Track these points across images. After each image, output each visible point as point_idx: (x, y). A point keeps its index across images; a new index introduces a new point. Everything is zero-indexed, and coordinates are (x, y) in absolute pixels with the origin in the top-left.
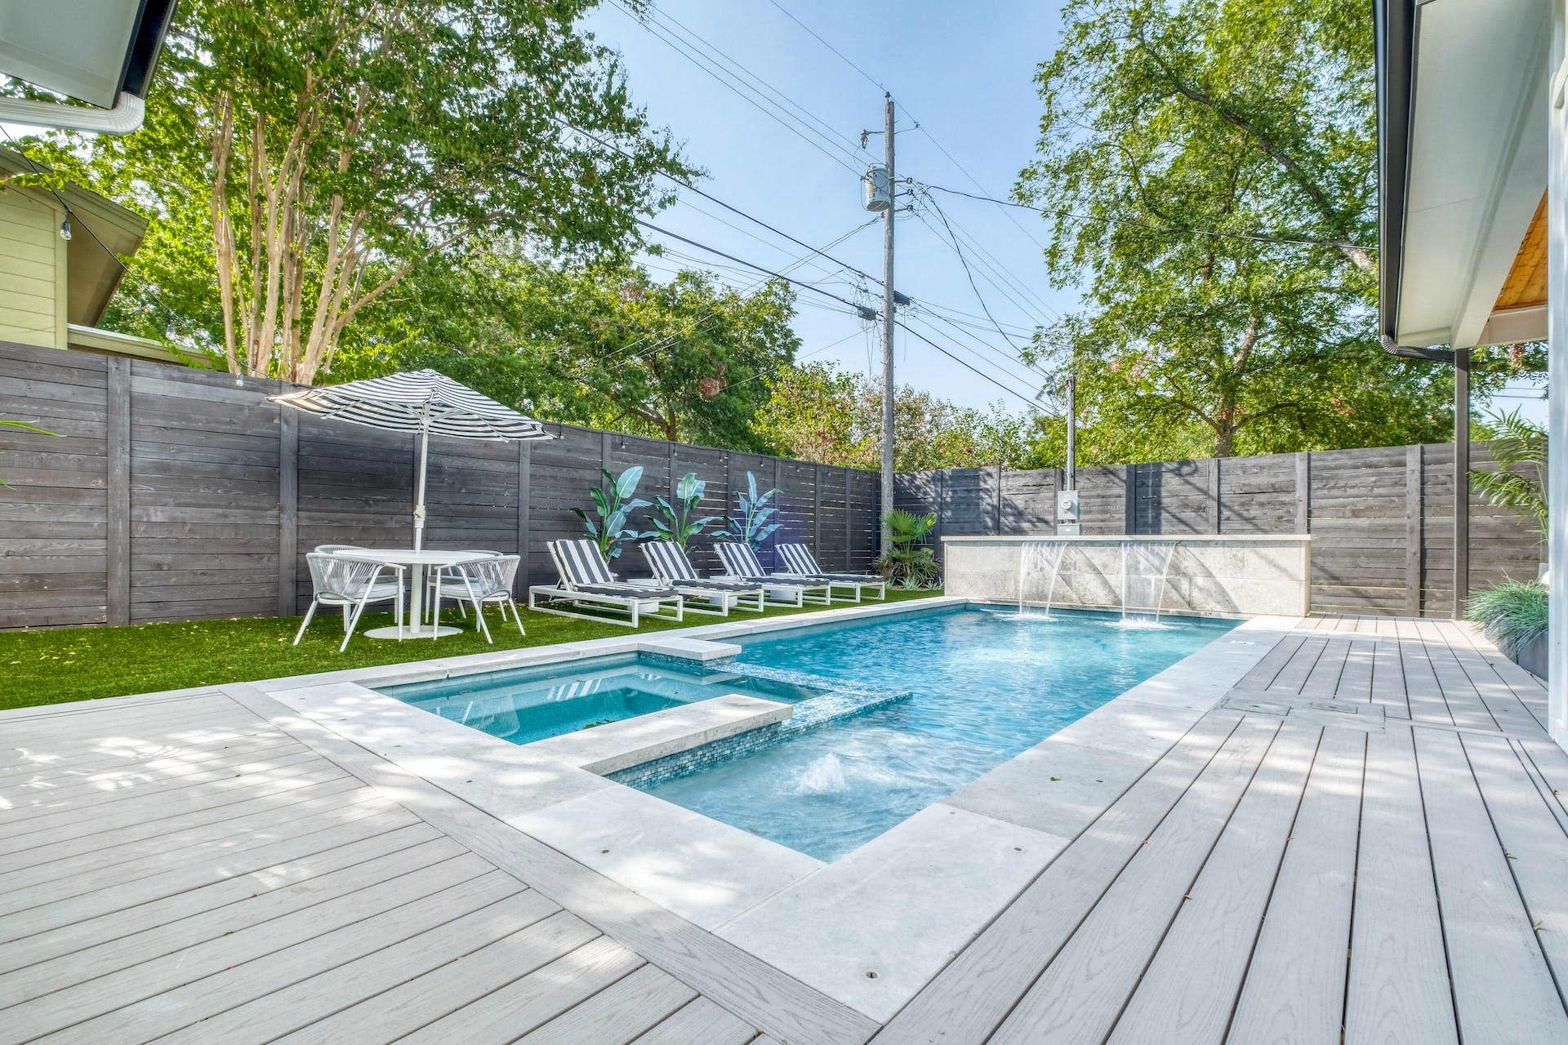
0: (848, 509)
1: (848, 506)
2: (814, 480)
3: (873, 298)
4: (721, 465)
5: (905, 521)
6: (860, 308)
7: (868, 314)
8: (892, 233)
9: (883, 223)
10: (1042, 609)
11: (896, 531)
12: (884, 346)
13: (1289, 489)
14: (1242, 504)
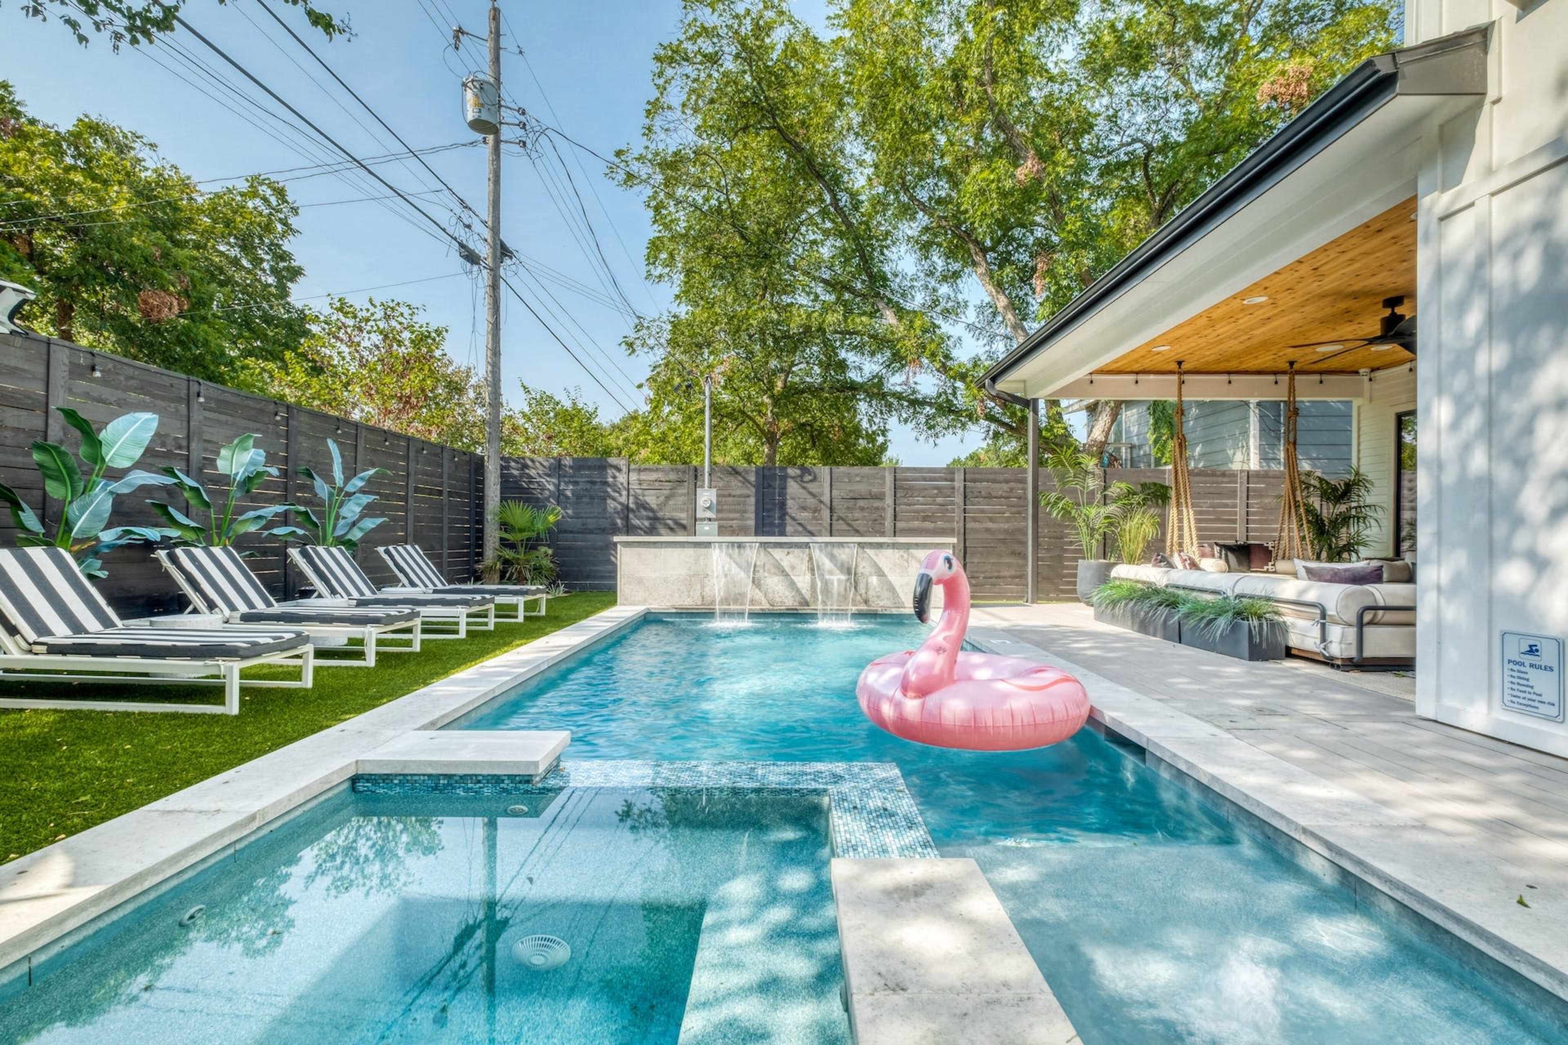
0: (444, 497)
1: (445, 494)
2: (407, 458)
3: (476, 237)
4: (277, 424)
5: (520, 515)
6: (462, 245)
7: (471, 257)
8: (499, 167)
9: (486, 151)
10: (741, 614)
11: (505, 526)
12: (488, 300)
13: (880, 497)
14: (848, 508)
